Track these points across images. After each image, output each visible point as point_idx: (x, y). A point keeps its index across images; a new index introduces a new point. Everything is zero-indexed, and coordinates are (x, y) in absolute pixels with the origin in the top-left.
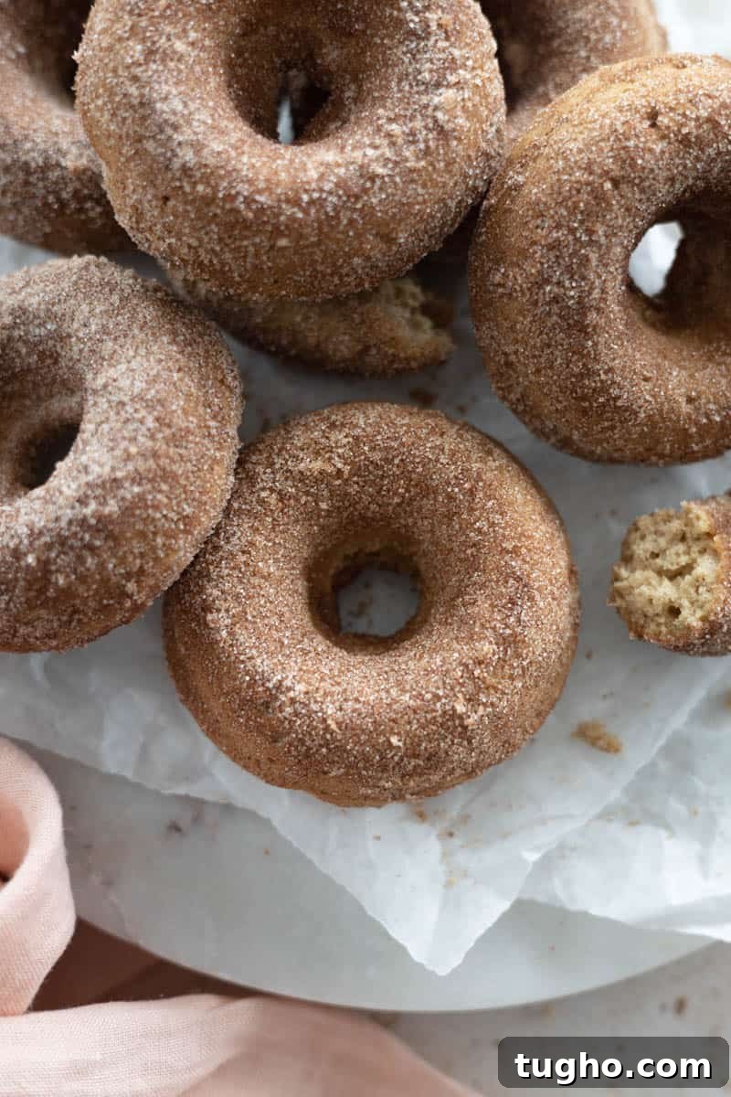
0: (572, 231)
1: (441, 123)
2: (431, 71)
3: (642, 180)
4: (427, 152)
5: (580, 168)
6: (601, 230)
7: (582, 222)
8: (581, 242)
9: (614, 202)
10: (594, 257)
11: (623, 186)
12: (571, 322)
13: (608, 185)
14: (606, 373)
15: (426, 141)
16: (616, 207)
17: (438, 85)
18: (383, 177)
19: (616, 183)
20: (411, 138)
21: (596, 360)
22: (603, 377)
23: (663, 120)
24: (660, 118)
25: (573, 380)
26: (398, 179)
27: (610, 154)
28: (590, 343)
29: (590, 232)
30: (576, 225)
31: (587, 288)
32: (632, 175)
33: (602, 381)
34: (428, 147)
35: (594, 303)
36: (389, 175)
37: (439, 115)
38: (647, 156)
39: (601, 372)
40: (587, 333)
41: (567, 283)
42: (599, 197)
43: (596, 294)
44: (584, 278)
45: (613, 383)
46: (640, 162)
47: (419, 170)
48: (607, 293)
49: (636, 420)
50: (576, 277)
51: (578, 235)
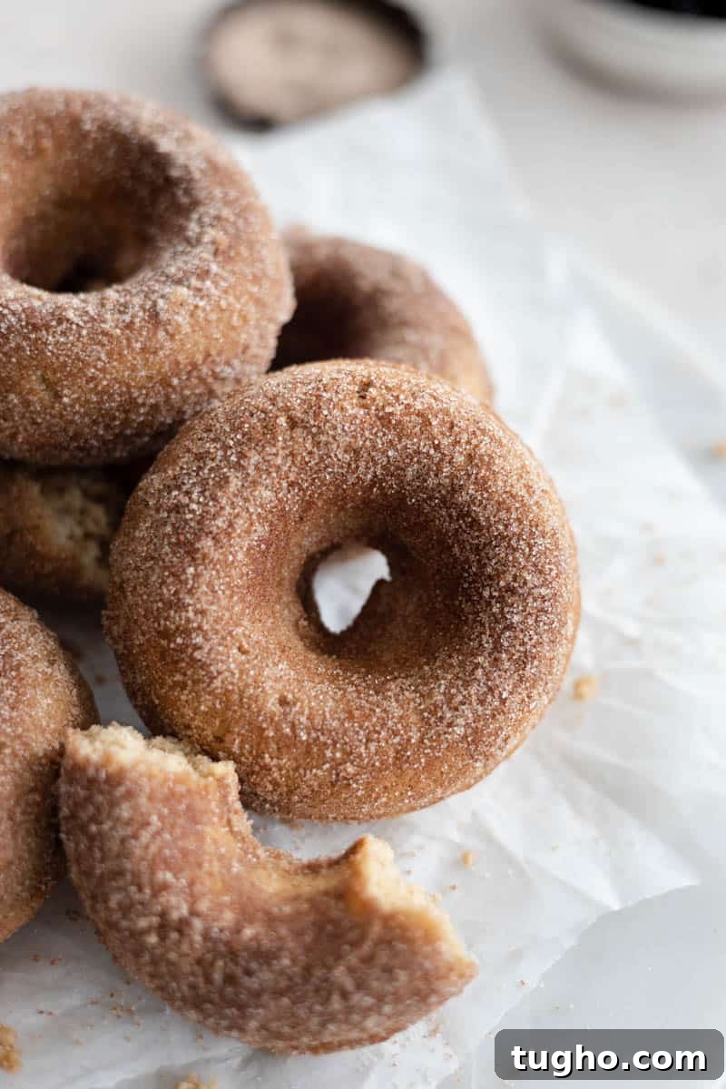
0: (226, 447)
1: (158, 309)
2: (179, 269)
3: (321, 432)
4: (129, 326)
5: (266, 396)
6: (254, 458)
7: (239, 443)
8: (228, 461)
9: (280, 438)
10: (235, 483)
11: (298, 432)
12: (182, 538)
13: (282, 421)
14: (196, 612)
15: (133, 316)
16: (280, 444)
17: (179, 282)
18: (72, 323)
19: (293, 423)
20: (122, 309)
21: (190, 592)
22: (191, 614)
23: (373, 392)
24: (371, 389)
25: (160, 605)
26: (84, 332)
27: (301, 396)
28: (191, 570)
29: (242, 455)
30: (231, 443)
31: (213, 510)
32: (312, 422)
33: (188, 620)
34: (132, 322)
35: (214, 529)
36: (77, 325)
37: (161, 303)
38: (336, 412)
39: (190, 608)
40: (194, 559)
41: (195, 496)
42: (269, 428)
43: (220, 522)
44: (214, 499)
45: (200, 628)
46: (325, 412)
47: (112, 336)
48: (234, 530)
49: (208, 686)
50: (207, 493)
51: (229, 453)
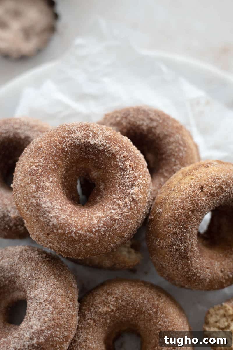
0: (180, 229)
1: (134, 199)
2: (129, 182)
3: (201, 209)
4: (131, 209)
5: (180, 208)
6: (189, 227)
7: (183, 225)
8: (184, 231)
9: (193, 218)
10: (188, 236)
11: (196, 213)
12: (183, 256)
13: (190, 213)
14: (195, 270)
15: (130, 205)
16: (193, 219)
17: (132, 186)
18: (118, 219)
19: (192, 211)
20: (125, 205)
21: (192, 267)
22: (194, 271)
23: (205, 189)
24: (204, 189)
25: (185, 273)
26: (123, 219)
27: (189, 203)
28: (189, 262)
29: (186, 228)
30: (181, 227)
31: (187, 245)
32: (198, 209)
33: (194, 272)
34: (131, 207)
35: (190, 249)
36: (120, 218)
37: (134, 196)
38: (202, 202)
39: (194, 270)
40: (188, 259)
41: (180, 245)
42: (188, 217)
43: (190, 246)
44: (186, 242)
45: (198, 272)
46: (199, 204)
47: (129, 215)
48: (193, 245)
49: (206, 281)
50: (183, 243)
51: (183, 230)
